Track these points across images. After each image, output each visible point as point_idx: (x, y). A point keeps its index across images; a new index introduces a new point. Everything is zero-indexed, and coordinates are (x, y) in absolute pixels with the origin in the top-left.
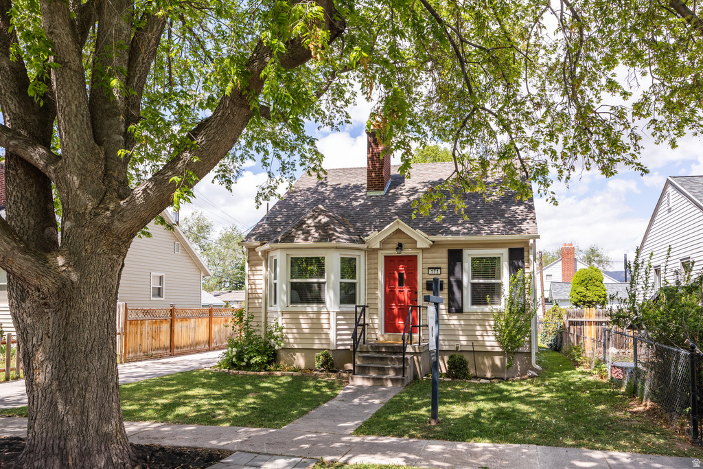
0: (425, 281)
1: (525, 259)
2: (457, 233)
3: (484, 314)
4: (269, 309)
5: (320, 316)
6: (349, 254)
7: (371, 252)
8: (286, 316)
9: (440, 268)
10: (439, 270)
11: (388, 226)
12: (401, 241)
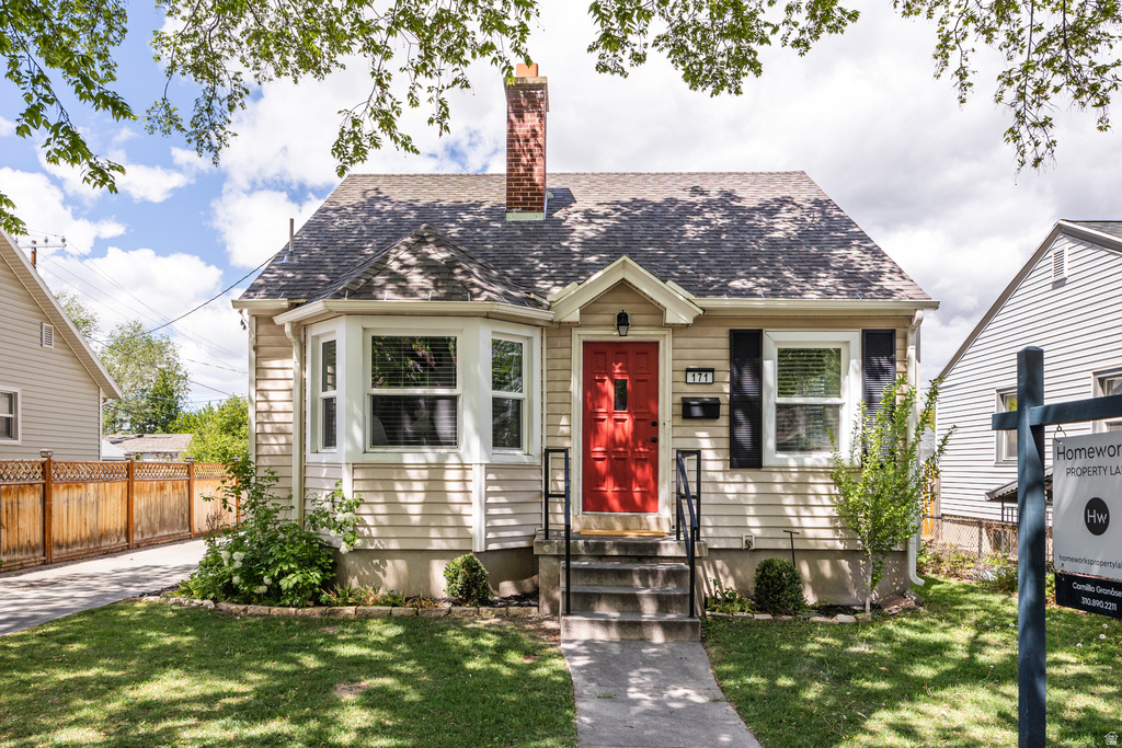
0: (678, 398)
1: (898, 354)
2: (750, 293)
3: (802, 469)
4: (310, 457)
5: (443, 473)
6: (511, 333)
7: (556, 330)
8: (359, 475)
9: (712, 370)
10: (710, 375)
11: (600, 273)
12: (627, 308)
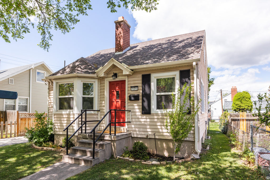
1: (191, 77)
3: (162, 115)
6: (88, 81)
8: (55, 116)
10: (137, 88)
11: (107, 63)
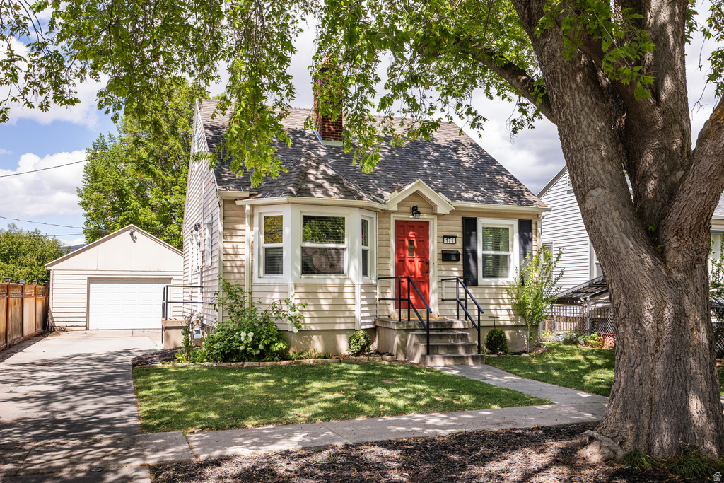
0: (440, 251)
1: (533, 231)
2: (472, 200)
3: (497, 287)
5: (343, 289)
6: (365, 216)
8: (300, 289)
9: (455, 237)
10: (454, 239)
11: (409, 186)
12: (418, 204)
